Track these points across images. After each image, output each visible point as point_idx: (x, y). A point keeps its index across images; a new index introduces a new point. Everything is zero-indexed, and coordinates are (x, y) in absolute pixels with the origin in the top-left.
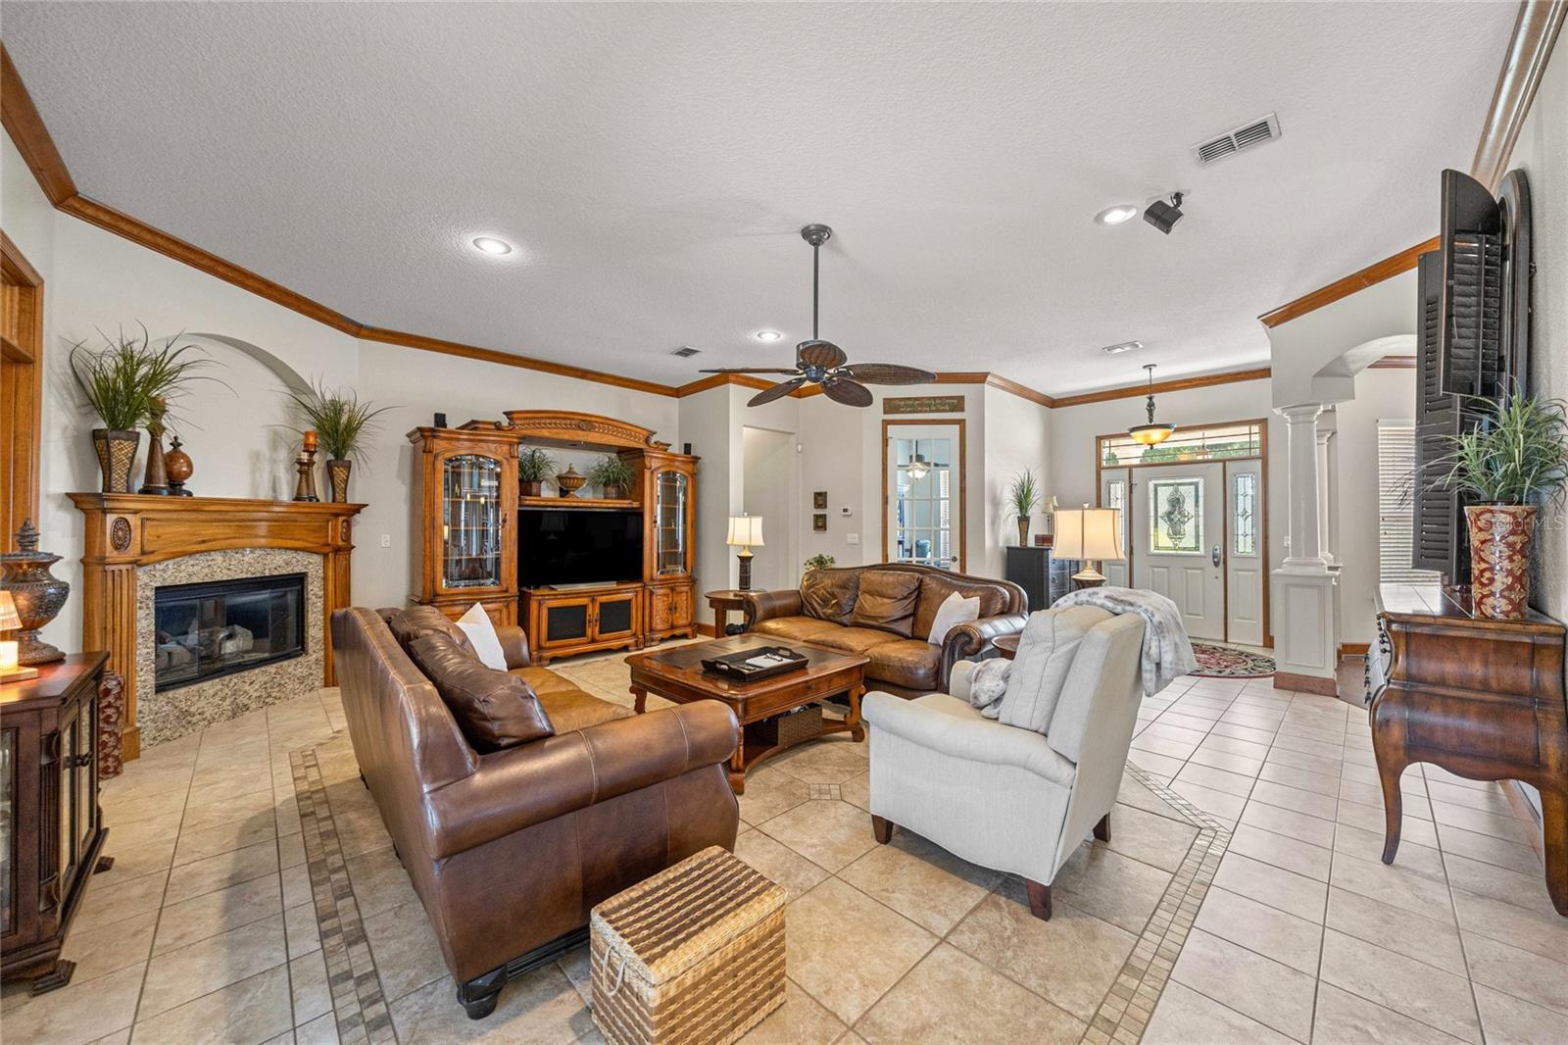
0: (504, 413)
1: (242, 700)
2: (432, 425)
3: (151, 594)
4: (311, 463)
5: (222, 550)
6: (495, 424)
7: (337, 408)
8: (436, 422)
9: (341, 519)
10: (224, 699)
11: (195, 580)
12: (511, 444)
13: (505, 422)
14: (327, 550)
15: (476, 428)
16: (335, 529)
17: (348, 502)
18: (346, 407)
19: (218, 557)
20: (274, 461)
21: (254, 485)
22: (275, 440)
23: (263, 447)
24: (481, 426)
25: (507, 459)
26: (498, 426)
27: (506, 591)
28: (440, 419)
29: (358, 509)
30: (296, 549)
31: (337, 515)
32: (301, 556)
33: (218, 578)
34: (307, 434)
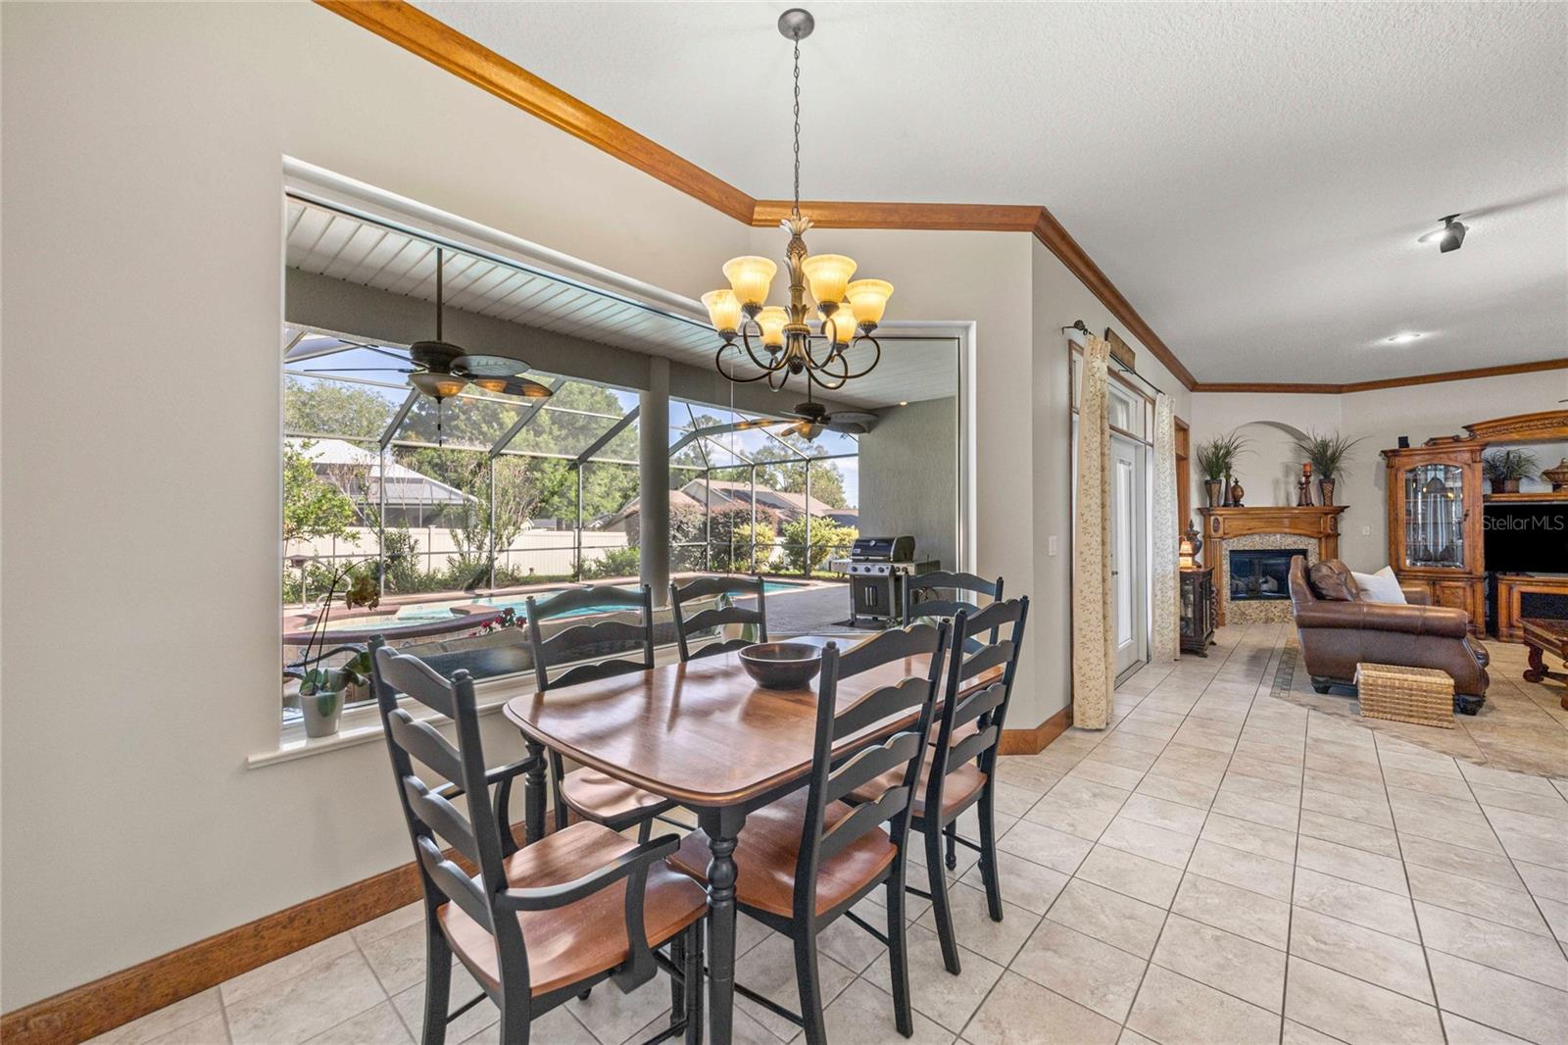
0: (1464, 427)
1: (1271, 615)
2: (1396, 446)
3: (1228, 553)
4: (1308, 483)
5: (1259, 534)
6: (1453, 438)
7: (1324, 445)
8: (1400, 444)
9: (1330, 516)
10: (1261, 612)
11: (1246, 548)
12: (1472, 452)
13: (1465, 434)
14: (1321, 536)
15: (1435, 444)
16: (1325, 522)
17: (1335, 504)
18: (1331, 444)
19: (1257, 538)
20: (1287, 483)
21: (1276, 498)
22: (1287, 470)
23: (1279, 474)
24: (1440, 441)
25: (1469, 465)
26: (1456, 439)
27: (1470, 573)
28: (1404, 442)
29: (1342, 509)
30: (1300, 535)
31: (1327, 514)
32: (1303, 539)
33: (1257, 548)
34: (1305, 465)
